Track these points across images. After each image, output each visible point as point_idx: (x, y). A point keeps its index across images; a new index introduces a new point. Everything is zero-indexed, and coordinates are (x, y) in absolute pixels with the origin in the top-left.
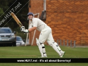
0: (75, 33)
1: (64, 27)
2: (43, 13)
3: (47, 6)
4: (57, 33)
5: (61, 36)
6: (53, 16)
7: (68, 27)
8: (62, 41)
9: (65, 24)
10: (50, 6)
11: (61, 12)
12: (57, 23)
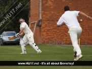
0: (63, 36)
1: (54, 31)
2: (39, 21)
3: (42, 16)
4: (50, 35)
5: (52, 38)
6: (46, 23)
7: (58, 31)
8: (53, 41)
9: (55, 29)
10: (44, 16)
11: (52, 20)
12: (49, 28)
